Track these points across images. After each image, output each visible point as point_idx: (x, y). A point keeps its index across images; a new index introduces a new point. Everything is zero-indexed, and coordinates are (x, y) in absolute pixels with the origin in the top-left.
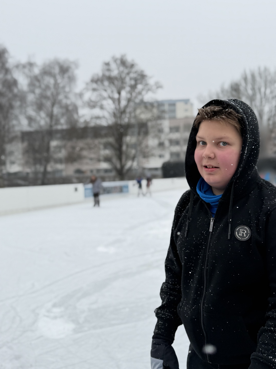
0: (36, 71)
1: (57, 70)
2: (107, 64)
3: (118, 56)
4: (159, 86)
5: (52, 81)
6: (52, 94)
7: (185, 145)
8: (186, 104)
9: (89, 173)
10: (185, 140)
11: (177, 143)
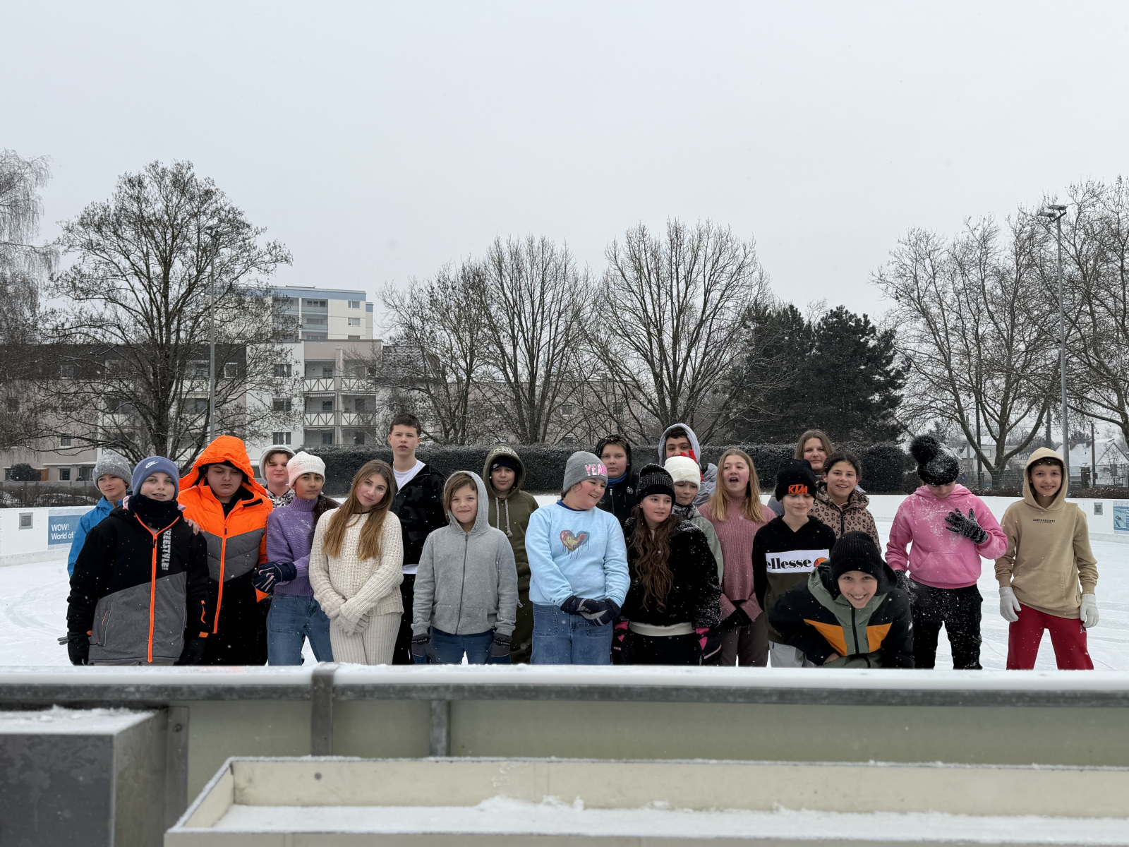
2: (136, 183)
3: (168, 164)
4: (279, 257)
7: (347, 411)
8: (356, 305)
9: (55, 480)
10: (346, 398)
11: (328, 405)
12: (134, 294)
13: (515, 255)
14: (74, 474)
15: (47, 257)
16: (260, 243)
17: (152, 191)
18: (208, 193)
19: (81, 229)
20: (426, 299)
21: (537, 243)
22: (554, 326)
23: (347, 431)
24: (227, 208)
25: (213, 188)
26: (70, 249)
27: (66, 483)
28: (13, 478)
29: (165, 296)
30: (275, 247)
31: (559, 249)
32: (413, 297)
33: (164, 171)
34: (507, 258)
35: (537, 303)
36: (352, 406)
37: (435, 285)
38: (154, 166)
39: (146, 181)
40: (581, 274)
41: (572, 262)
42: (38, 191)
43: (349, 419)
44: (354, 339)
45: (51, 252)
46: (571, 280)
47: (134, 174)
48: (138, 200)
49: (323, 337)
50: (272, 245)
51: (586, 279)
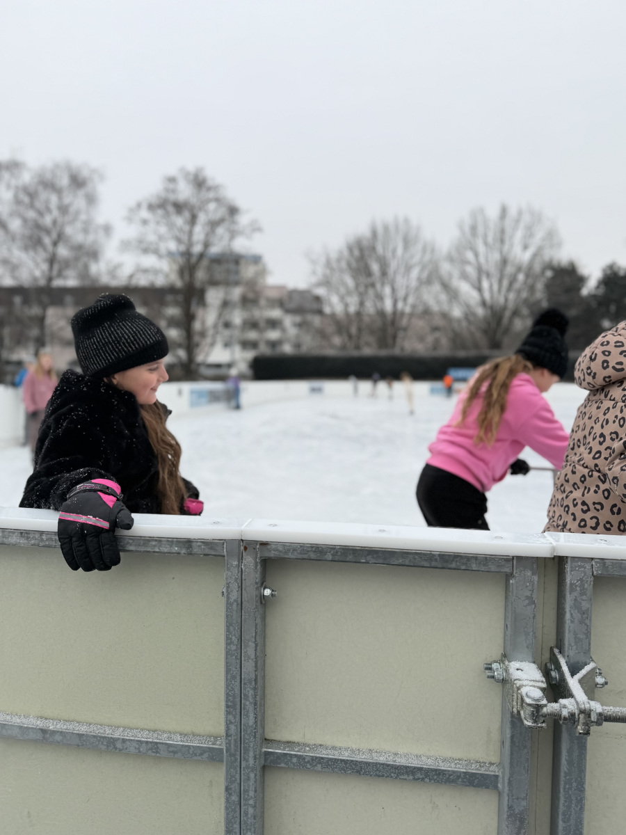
0: (26, 178)
1: (64, 181)
2: (172, 180)
3: (191, 168)
4: (256, 228)
5: (54, 199)
6: (55, 222)
10: (266, 321)
11: (255, 326)
17: (182, 185)
30: (254, 222)
33: (188, 172)
34: (379, 230)
38: (182, 169)
39: (178, 179)
47: (171, 175)
48: (173, 191)
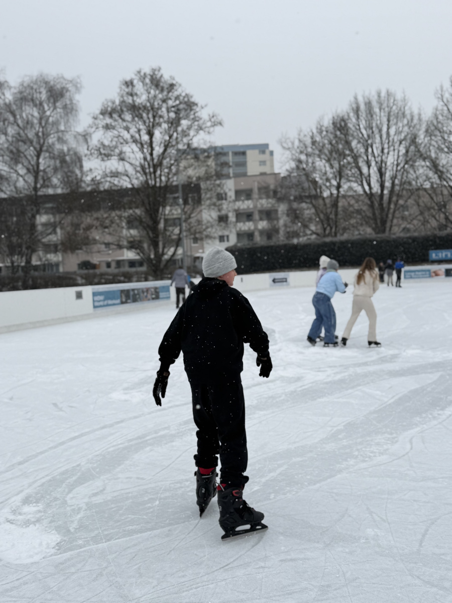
0: (8, 96)
1: (43, 95)
2: (129, 84)
3: (147, 70)
4: (216, 122)
5: (35, 113)
6: (37, 135)
7: (261, 219)
8: (263, 152)
9: (104, 269)
10: (261, 212)
11: (249, 216)
12: (134, 154)
13: (369, 104)
14: (113, 265)
15: (86, 137)
16: (204, 114)
17: (139, 88)
18: (172, 86)
19: (101, 117)
20: (308, 141)
21: (383, 94)
22: (396, 151)
23: (262, 232)
24: (183, 94)
25: (174, 82)
26: (97, 130)
27: (109, 270)
28: (82, 268)
29: (151, 154)
30: (213, 117)
31: (399, 96)
32: (300, 141)
33: (145, 74)
34: (362, 107)
35: (384, 136)
36: (264, 216)
37: (315, 131)
38: (139, 72)
39: (135, 82)
40: (416, 112)
41: (409, 104)
42: (77, 97)
43: (263, 225)
44: (263, 174)
45: (87, 134)
46: (409, 117)
47: (128, 79)
48: (132, 95)
49: (244, 175)
50: (211, 115)
51: (420, 115)
